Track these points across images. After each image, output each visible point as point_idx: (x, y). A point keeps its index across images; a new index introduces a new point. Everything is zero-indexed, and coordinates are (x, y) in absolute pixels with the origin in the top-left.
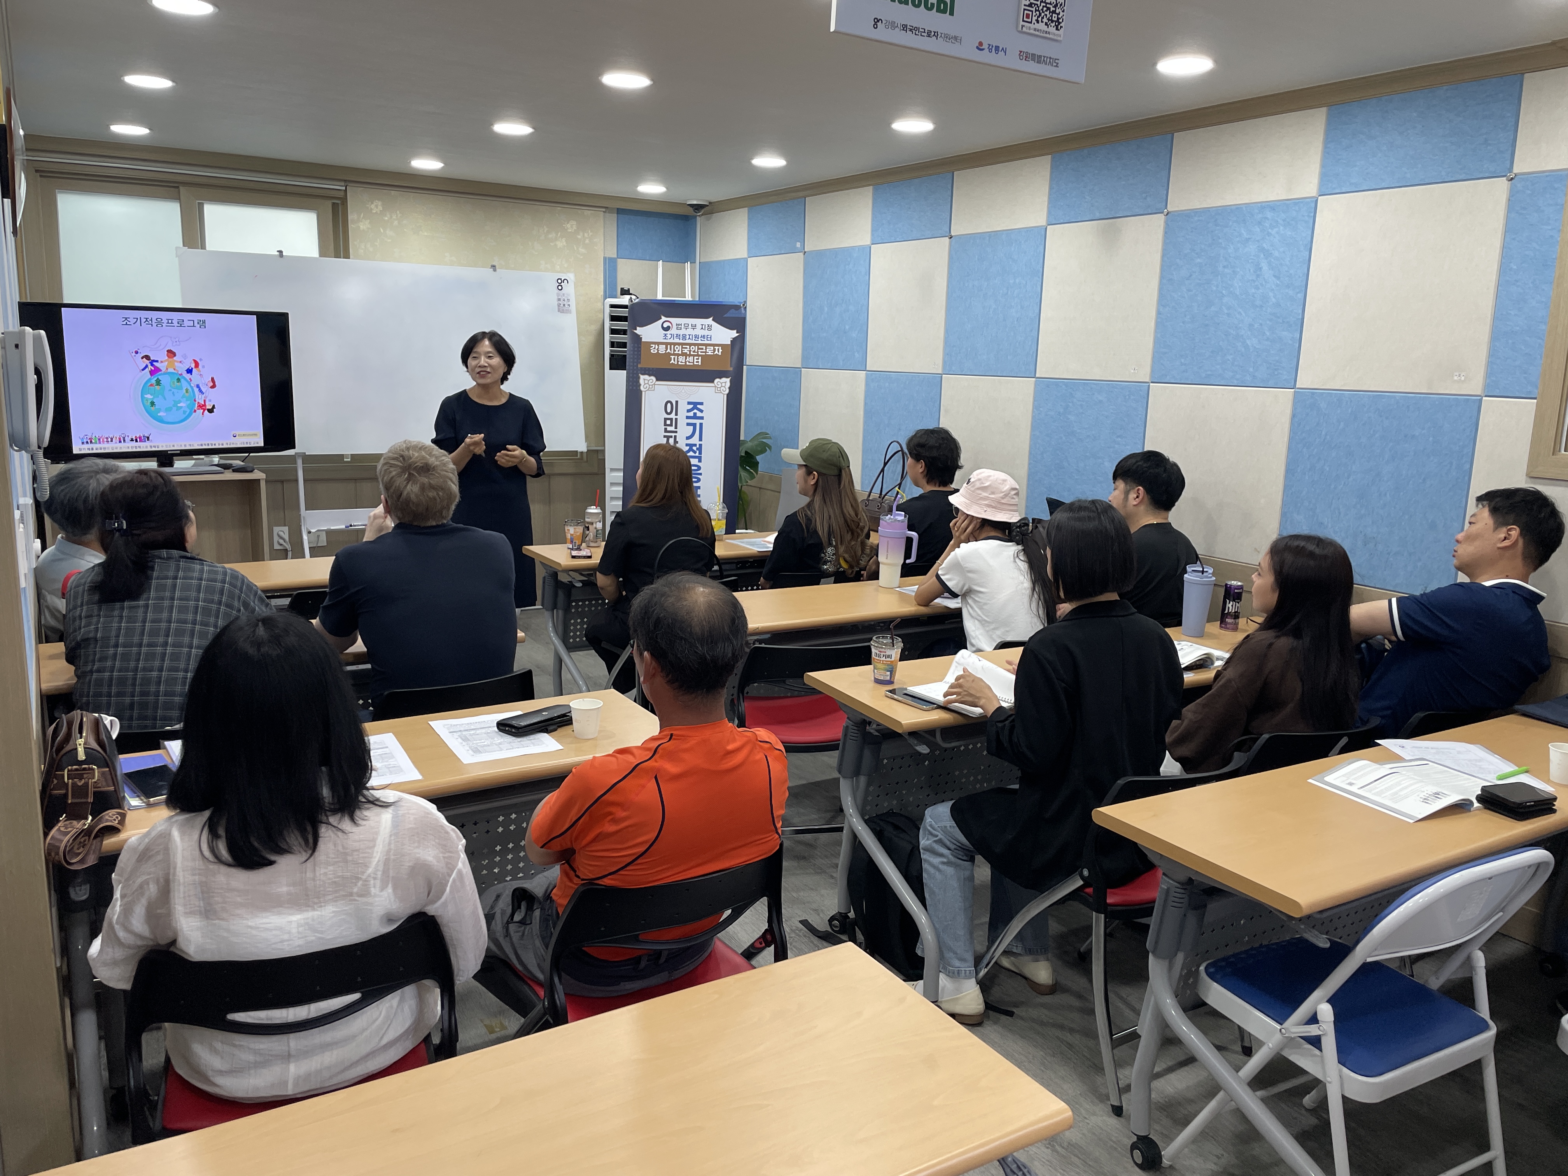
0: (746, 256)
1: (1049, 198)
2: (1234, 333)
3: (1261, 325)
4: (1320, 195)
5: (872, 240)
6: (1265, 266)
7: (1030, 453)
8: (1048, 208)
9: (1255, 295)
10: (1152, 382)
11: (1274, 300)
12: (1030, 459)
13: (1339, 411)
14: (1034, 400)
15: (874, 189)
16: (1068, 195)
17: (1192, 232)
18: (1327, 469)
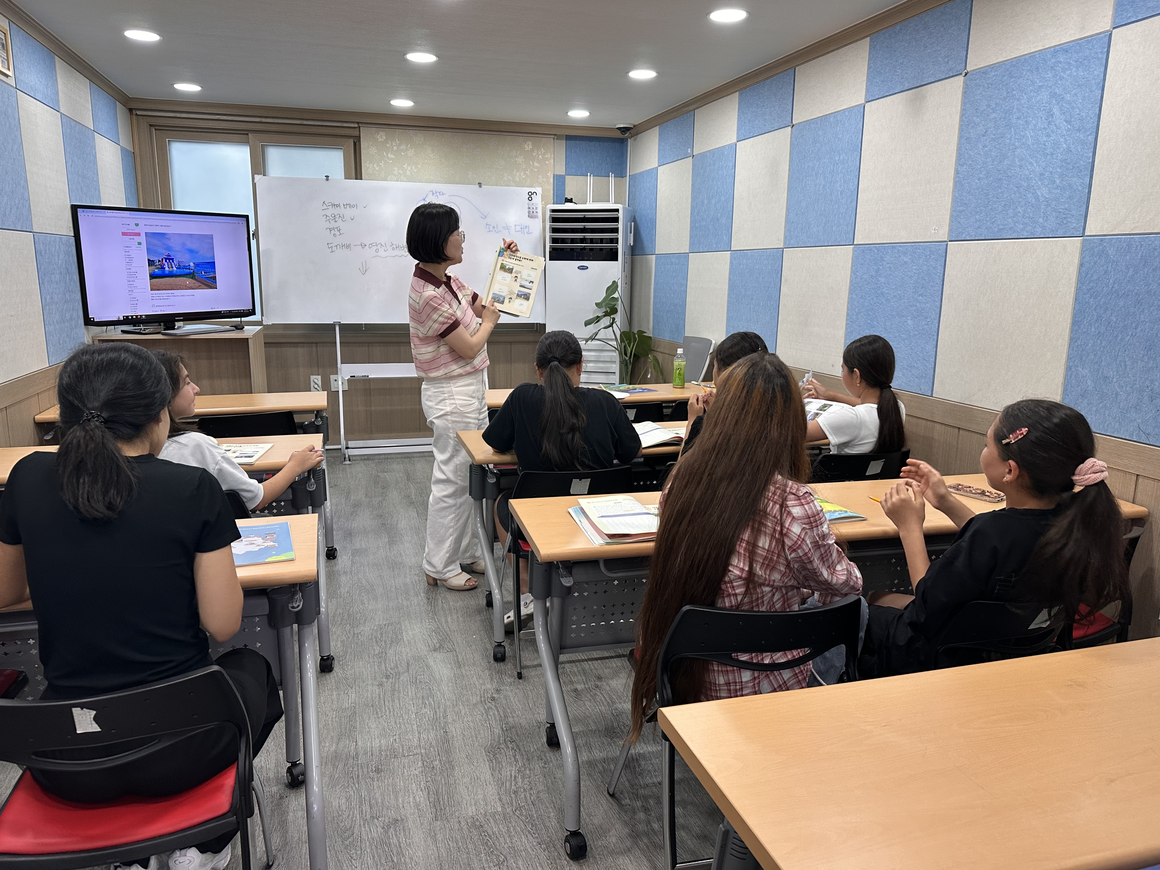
0: (657, 165)
1: (867, 78)
2: (1025, 185)
3: (1051, 172)
4: (1114, 28)
5: (737, 138)
6: (1056, 110)
8: (866, 86)
9: (1047, 144)
10: (950, 241)
11: (1064, 146)
12: (847, 320)
14: (852, 266)
15: (740, 95)
16: (882, 71)
17: (988, 88)
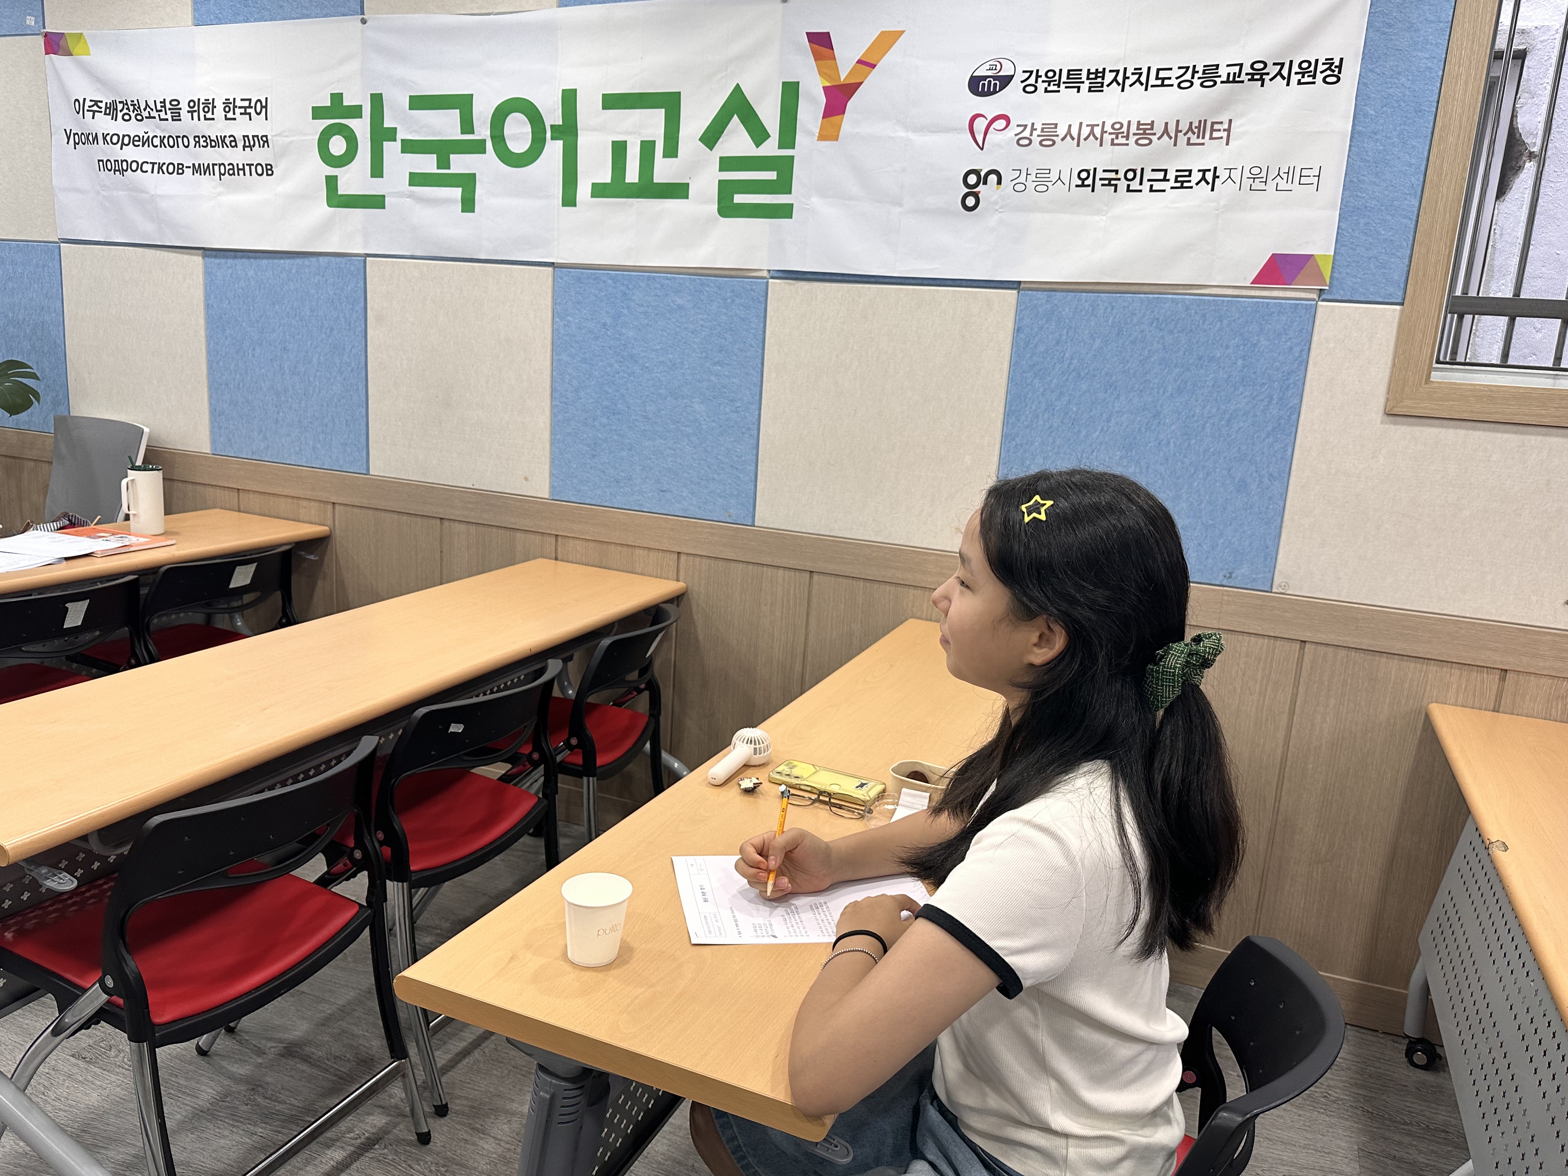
7: (553, 390)
13: (1092, 323)
18: (1074, 409)
